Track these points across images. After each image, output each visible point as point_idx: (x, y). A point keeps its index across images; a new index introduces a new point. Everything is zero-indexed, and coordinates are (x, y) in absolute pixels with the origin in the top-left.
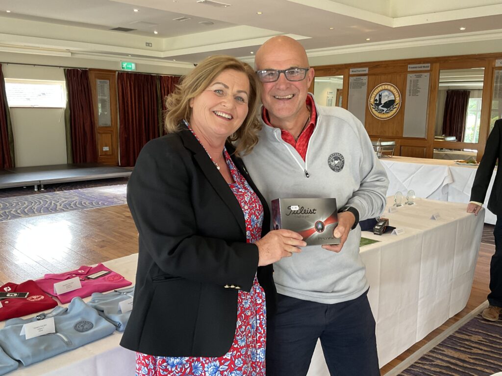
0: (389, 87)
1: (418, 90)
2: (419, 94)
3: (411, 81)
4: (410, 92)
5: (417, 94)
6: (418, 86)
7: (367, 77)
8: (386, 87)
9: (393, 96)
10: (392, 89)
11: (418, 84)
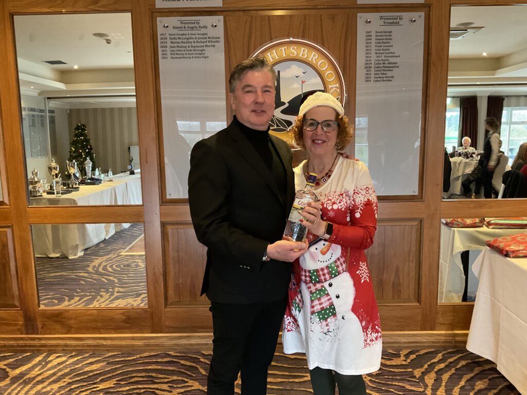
0: (303, 52)
1: (392, 60)
2: (395, 72)
3: (368, 35)
4: (368, 68)
5: (389, 74)
6: (392, 50)
7: (221, 18)
8: (293, 51)
9: (319, 80)
10: (313, 57)
11: (392, 43)
